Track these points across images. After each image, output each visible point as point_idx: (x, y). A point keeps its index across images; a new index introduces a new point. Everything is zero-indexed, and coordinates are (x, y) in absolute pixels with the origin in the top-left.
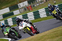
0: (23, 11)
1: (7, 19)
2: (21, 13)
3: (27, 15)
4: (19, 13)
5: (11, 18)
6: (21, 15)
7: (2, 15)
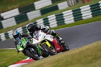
0: (73, 4)
1: (48, 17)
2: (70, 6)
3: (81, 9)
4: (67, 6)
5: (54, 15)
6: (71, 10)
7: (39, 11)
